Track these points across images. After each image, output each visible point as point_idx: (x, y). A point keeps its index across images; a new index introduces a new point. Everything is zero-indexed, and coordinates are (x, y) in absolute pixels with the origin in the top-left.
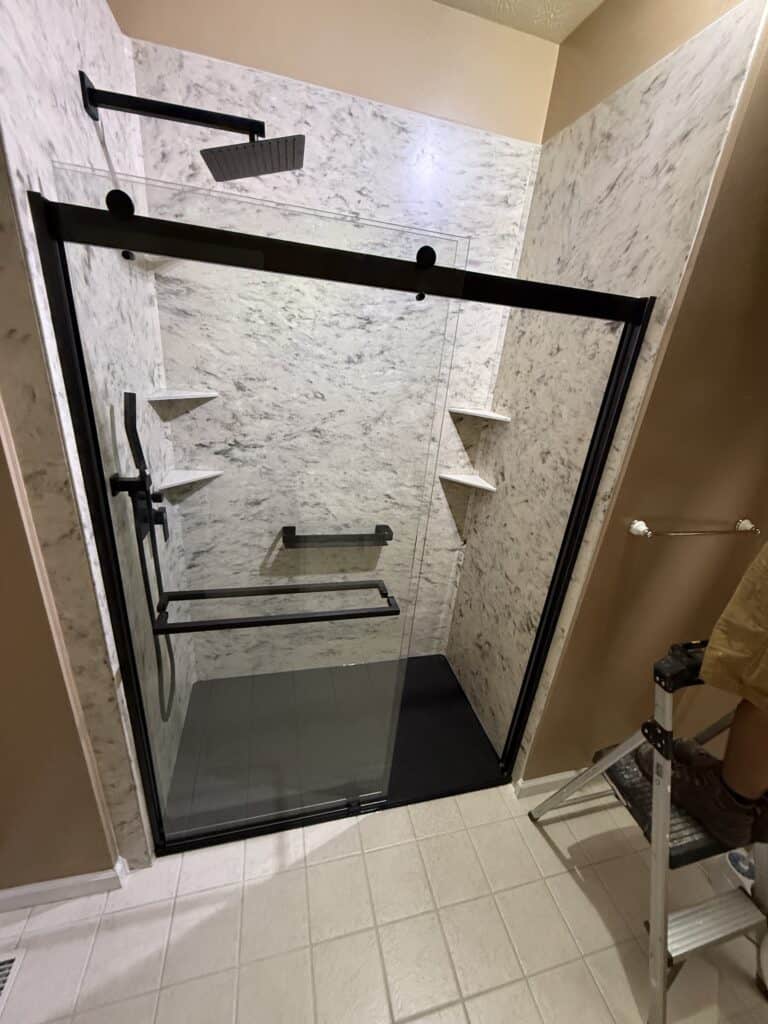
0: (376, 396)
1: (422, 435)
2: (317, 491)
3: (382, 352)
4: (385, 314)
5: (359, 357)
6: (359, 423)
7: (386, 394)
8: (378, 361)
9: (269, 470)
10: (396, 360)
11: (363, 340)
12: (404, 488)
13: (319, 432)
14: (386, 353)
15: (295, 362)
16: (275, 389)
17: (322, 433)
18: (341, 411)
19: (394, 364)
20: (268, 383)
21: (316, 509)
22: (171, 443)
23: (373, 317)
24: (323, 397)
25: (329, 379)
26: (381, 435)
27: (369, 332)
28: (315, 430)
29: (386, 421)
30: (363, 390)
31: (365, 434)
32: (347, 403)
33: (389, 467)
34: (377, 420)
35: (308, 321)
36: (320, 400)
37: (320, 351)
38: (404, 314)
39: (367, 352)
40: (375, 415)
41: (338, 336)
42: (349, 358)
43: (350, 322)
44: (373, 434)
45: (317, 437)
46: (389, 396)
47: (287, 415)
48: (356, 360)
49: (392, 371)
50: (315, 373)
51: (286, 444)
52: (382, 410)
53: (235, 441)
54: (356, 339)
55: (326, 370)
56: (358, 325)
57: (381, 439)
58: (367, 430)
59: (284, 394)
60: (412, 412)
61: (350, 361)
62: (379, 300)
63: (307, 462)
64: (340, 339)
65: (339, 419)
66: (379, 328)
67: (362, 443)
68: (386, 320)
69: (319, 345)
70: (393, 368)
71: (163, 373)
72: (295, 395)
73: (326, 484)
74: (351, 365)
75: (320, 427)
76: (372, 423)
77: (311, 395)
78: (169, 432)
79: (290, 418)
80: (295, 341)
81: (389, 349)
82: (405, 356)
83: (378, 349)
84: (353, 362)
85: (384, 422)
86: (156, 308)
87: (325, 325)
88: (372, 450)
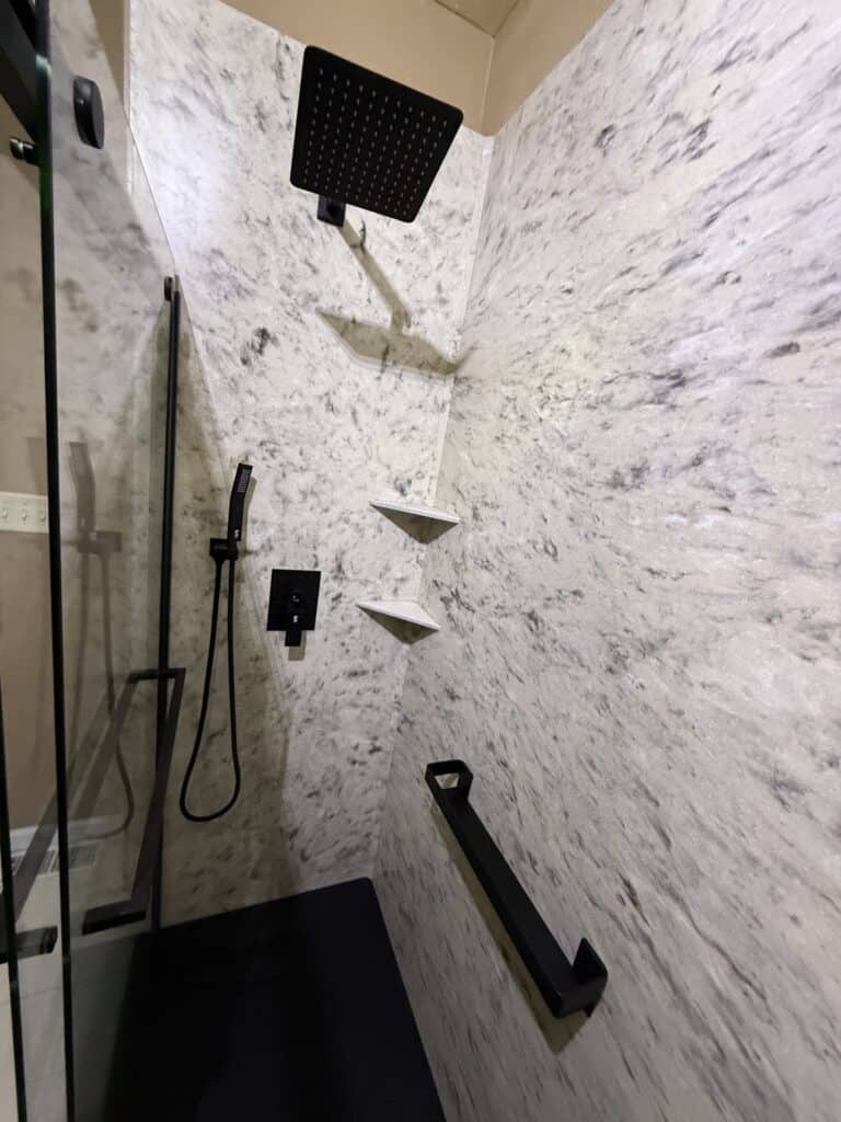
0: (658, 581)
1: (792, 786)
2: (510, 737)
3: (698, 462)
4: (729, 349)
5: (638, 472)
6: (604, 635)
7: (689, 581)
8: (680, 483)
9: (471, 652)
10: (740, 486)
11: (655, 431)
12: (680, 917)
13: (536, 622)
14: (710, 463)
15: (533, 481)
16: (504, 523)
17: (540, 624)
18: (576, 593)
19: (732, 496)
20: (499, 512)
21: (500, 771)
22: (420, 570)
23: (692, 367)
24: (555, 555)
25: (572, 520)
26: (648, 697)
27: (673, 407)
28: (531, 616)
29: (672, 664)
30: (628, 556)
31: (610, 670)
32: (590, 579)
33: (651, 806)
34: (648, 649)
35: (565, 404)
36: (550, 559)
37: (570, 460)
38: (802, 330)
39: (658, 458)
40: (643, 632)
41: (605, 426)
42: (617, 473)
43: (636, 389)
44: (628, 680)
45: (531, 630)
46: (694, 592)
47: (506, 573)
48: (628, 480)
49: (721, 517)
50: (554, 503)
51: (493, 619)
52: (665, 625)
53: (456, 591)
54: (637, 430)
55: (571, 499)
56: (650, 395)
57: (646, 708)
58: (617, 664)
59: (511, 534)
60: (766, 674)
61: (616, 483)
62: (721, 313)
63: (510, 670)
64: (609, 432)
65: (572, 611)
66: (701, 394)
67: (600, 689)
68: (728, 367)
69: (571, 448)
70: (726, 509)
71: (434, 488)
72: (521, 540)
73: (522, 733)
74: (617, 494)
75: (540, 613)
76: (632, 653)
77: (540, 546)
78: (422, 556)
79: (508, 578)
80: (541, 443)
81: (721, 452)
82: (773, 474)
83: (689, 452)
84: (622, 485)
85: (662, 666)
86: (447, 413)
87: (589, 407)
88: (619, 723)
